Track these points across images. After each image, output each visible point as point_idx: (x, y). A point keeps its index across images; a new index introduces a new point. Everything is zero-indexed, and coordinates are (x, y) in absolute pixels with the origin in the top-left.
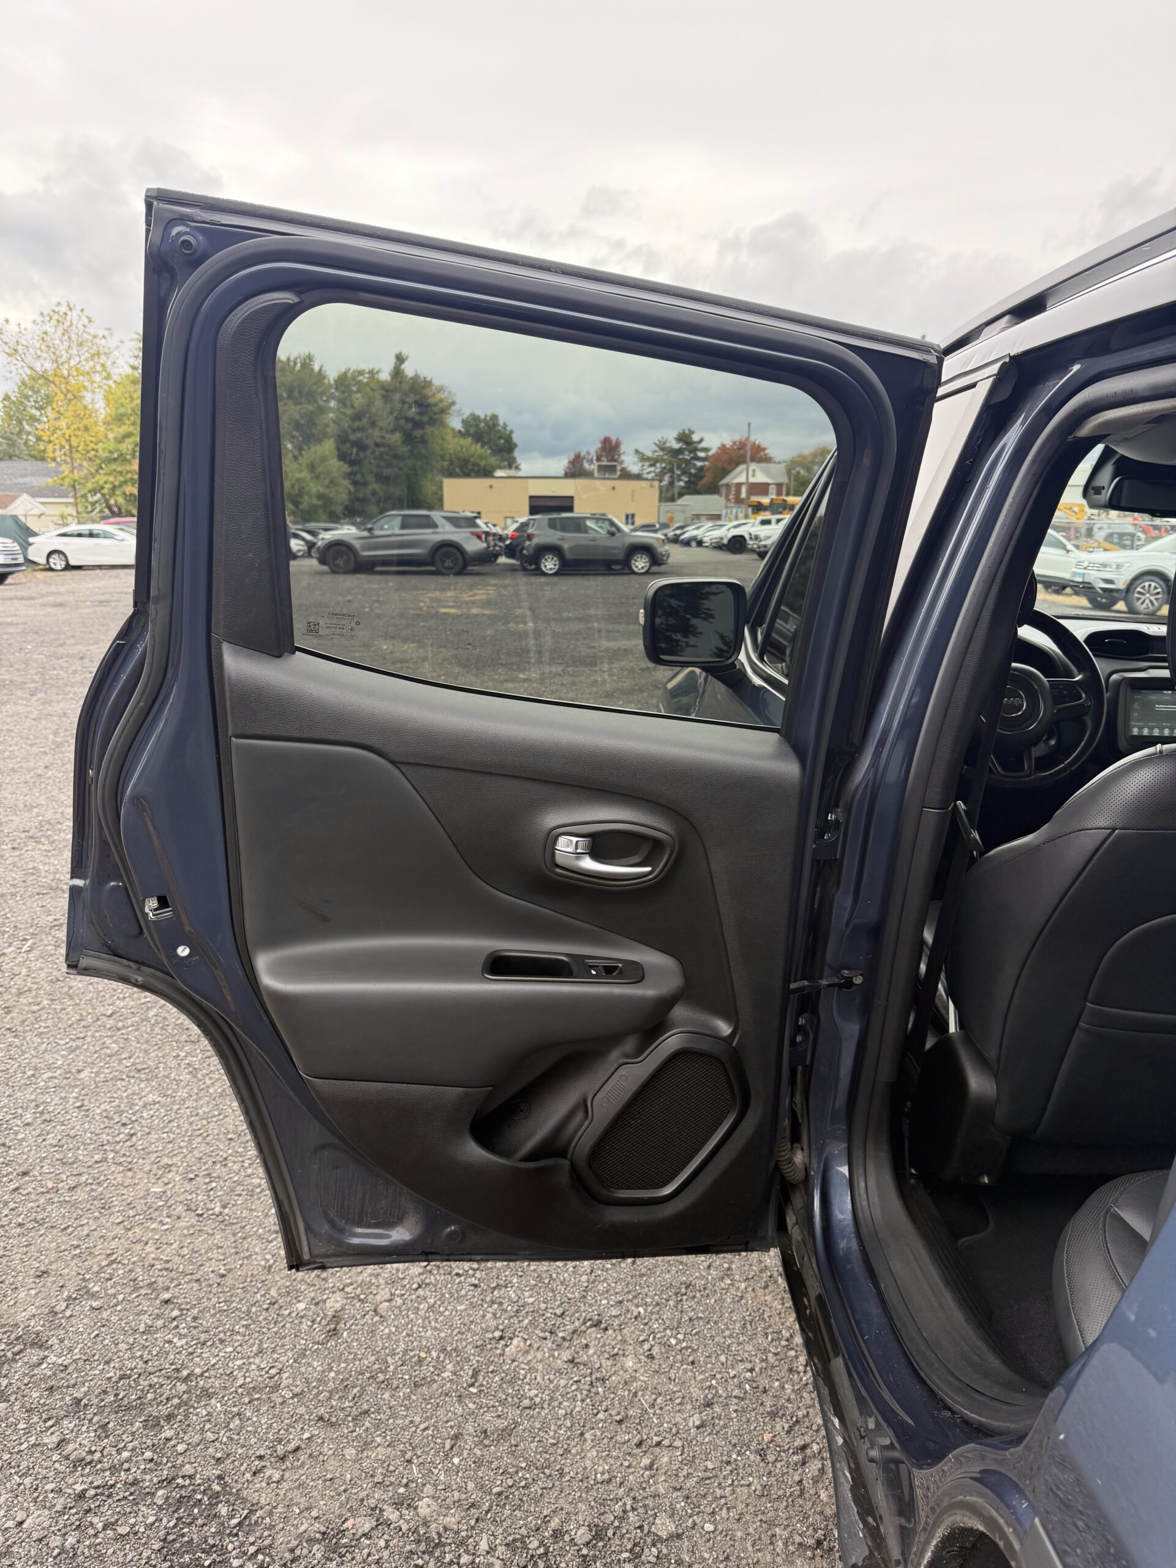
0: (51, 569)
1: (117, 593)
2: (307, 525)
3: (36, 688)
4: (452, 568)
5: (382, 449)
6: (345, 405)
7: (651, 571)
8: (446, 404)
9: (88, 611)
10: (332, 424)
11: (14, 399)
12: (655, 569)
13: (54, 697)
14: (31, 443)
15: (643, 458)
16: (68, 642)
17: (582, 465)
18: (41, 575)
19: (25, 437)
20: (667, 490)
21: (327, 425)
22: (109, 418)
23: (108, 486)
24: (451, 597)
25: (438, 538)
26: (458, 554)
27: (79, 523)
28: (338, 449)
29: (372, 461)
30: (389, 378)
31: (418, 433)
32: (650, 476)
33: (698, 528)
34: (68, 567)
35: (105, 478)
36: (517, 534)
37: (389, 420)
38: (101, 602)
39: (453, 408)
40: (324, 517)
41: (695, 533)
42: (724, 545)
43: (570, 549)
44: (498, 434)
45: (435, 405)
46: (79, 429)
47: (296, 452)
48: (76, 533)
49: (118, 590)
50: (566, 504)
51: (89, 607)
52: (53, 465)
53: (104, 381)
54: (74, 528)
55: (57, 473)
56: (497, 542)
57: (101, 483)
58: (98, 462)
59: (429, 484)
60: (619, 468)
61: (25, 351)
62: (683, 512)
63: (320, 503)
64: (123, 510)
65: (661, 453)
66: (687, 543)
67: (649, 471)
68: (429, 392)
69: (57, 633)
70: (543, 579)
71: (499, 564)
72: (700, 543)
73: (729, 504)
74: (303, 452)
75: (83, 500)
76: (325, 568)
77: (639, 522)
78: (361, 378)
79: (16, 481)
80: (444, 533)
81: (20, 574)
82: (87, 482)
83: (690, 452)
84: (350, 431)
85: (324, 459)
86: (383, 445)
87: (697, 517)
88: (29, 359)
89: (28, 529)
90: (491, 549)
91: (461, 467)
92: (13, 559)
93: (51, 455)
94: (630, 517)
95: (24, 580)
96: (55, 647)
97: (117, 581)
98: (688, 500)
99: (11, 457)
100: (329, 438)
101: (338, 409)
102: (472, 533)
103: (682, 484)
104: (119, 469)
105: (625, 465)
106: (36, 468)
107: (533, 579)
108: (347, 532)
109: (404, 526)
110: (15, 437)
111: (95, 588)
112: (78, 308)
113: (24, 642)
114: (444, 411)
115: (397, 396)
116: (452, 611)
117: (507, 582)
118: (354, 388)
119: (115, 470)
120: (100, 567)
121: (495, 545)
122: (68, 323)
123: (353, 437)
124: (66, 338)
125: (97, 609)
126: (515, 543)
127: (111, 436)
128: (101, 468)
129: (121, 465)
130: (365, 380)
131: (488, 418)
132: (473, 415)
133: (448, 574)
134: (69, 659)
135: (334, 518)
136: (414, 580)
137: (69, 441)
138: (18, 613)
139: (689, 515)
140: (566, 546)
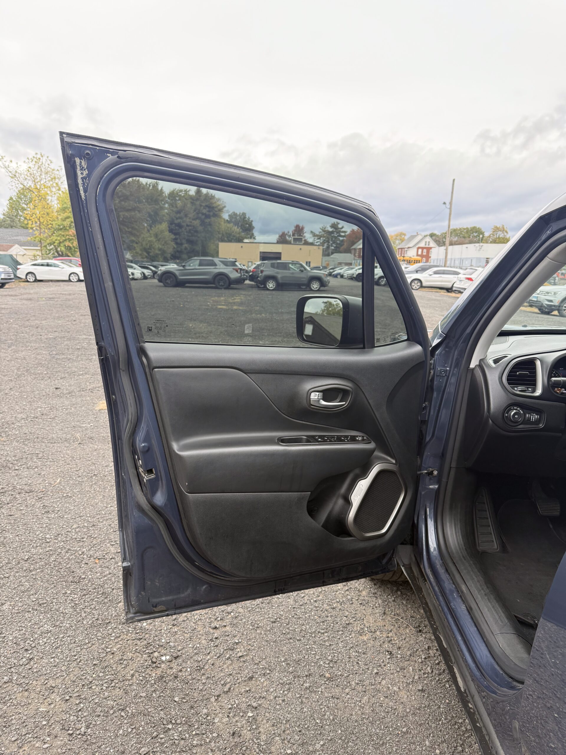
0: (28, 281)
1: (59, 294)
2: (153, 263)
3: (12, 343)
4: (223, 286)
5: (190, 228)
6: (173, 206)
7: (320, 289)
8: (221, 207)
9: (43, 303)
10: (166, 215)
11: (15, 199)
12: (322, 288)
13: (20, 348)
14: (22, 221)
15: (314, 235)
16: (31, 319)
17: (285, 237)
18: (22, 284)
19: (19, 217)
20: (326, 251)
21: (164, 216)
22: (59, 209)
23: (57, 242)
24: (223, 300)
25: (217, 271)
26: (226, 279)
27: (43, 259)
28: (169, 227)
29: (185, 233)
30: (194, 194)
31: (207, 220)
32: (318, 244)
33: (341, 269)
34: (36, 281)
35: (55, 238)
36: (255, 270)
37: (193, 214)
38: (50, 298)
39: (225, 209)
40: (161, 259)
41: (339, 271)
42: (354, 278)
43: (282, 277)
44: (245, 222)
45: (216, 207)
46: (44, 214)
47: (149, 228)
48: (40, 264)
49: (59, 293)
50: (277, 256)
51: (44, 301)
52: (31, 231)
53: (57, 191)
54: (39, 261)
55: (33, 235)
56: (245, 274)
57: (54, 240)
58: (53, 230)
59: (212, 245)
60: (303, 239)
61: (20, 176)
62: (334, 261)
63: (159, 252)
64: (64, 254)
65: (323, 233)
66: (336, 276)
67: (318, 242)
68: (213, 201)
69: (26, 314)
70: (268, 292)
71: (245, 284)
72: (342, 276)
73: (356, 258)
74: (152, 228)
75: (45, 248)
76: (161, 284)
77: (312, 265)
78: (181, 193)
79: (13, 238)
80: (220, 269)
81: (13, 283)
82: (47, 240)
83: (337, 233)
84: (175, 219)
85: (162, 232)
86: (190, 226)
87: (340, 264)
88: (21, 179)
89: (17, 261)
90: (243, 277)
91: (227, 237)
92: (8, 276)
93: (30, 226)
94: (308, 263)
95: (14, 286)
96: (25, 321)
97: (59, 288)
98: (336, 255)
99: (12, 227)
100: (165, 222)
101: (169, 208)
102: (233, 269)
103: (333, 248)
104: (63, 234)
105: (306, 238)
106: (23, 232)
107: (263, 292)
108: (172, 267)
109: (200, 265)
110: (14, 218)
111: (48, 291)
112: (46, 156)
113: (9, 318)
114: (221, 210)
115: (198, 203)
116: (224, 307)
117: (250, 293)
118: (177, 199)
119: (61, 234)
120: (52, 281)
121: (244, 275)
122: (41, 163)
123: (177, 222)
124: (39, 170)
125: (47, 302)
126: (254, 274)
127: (60, 217)
128: (54, 233)
129: (64, 232)
130: (183, 195)
131: (241, 214)
132: (234, 213)
133: (221, 289)
134: (31, 328)
135: (166, 260)
136: (205, 291)
137: (39, 219)
138: (8, 303)
139: (336, 262)
140: (279, 276)
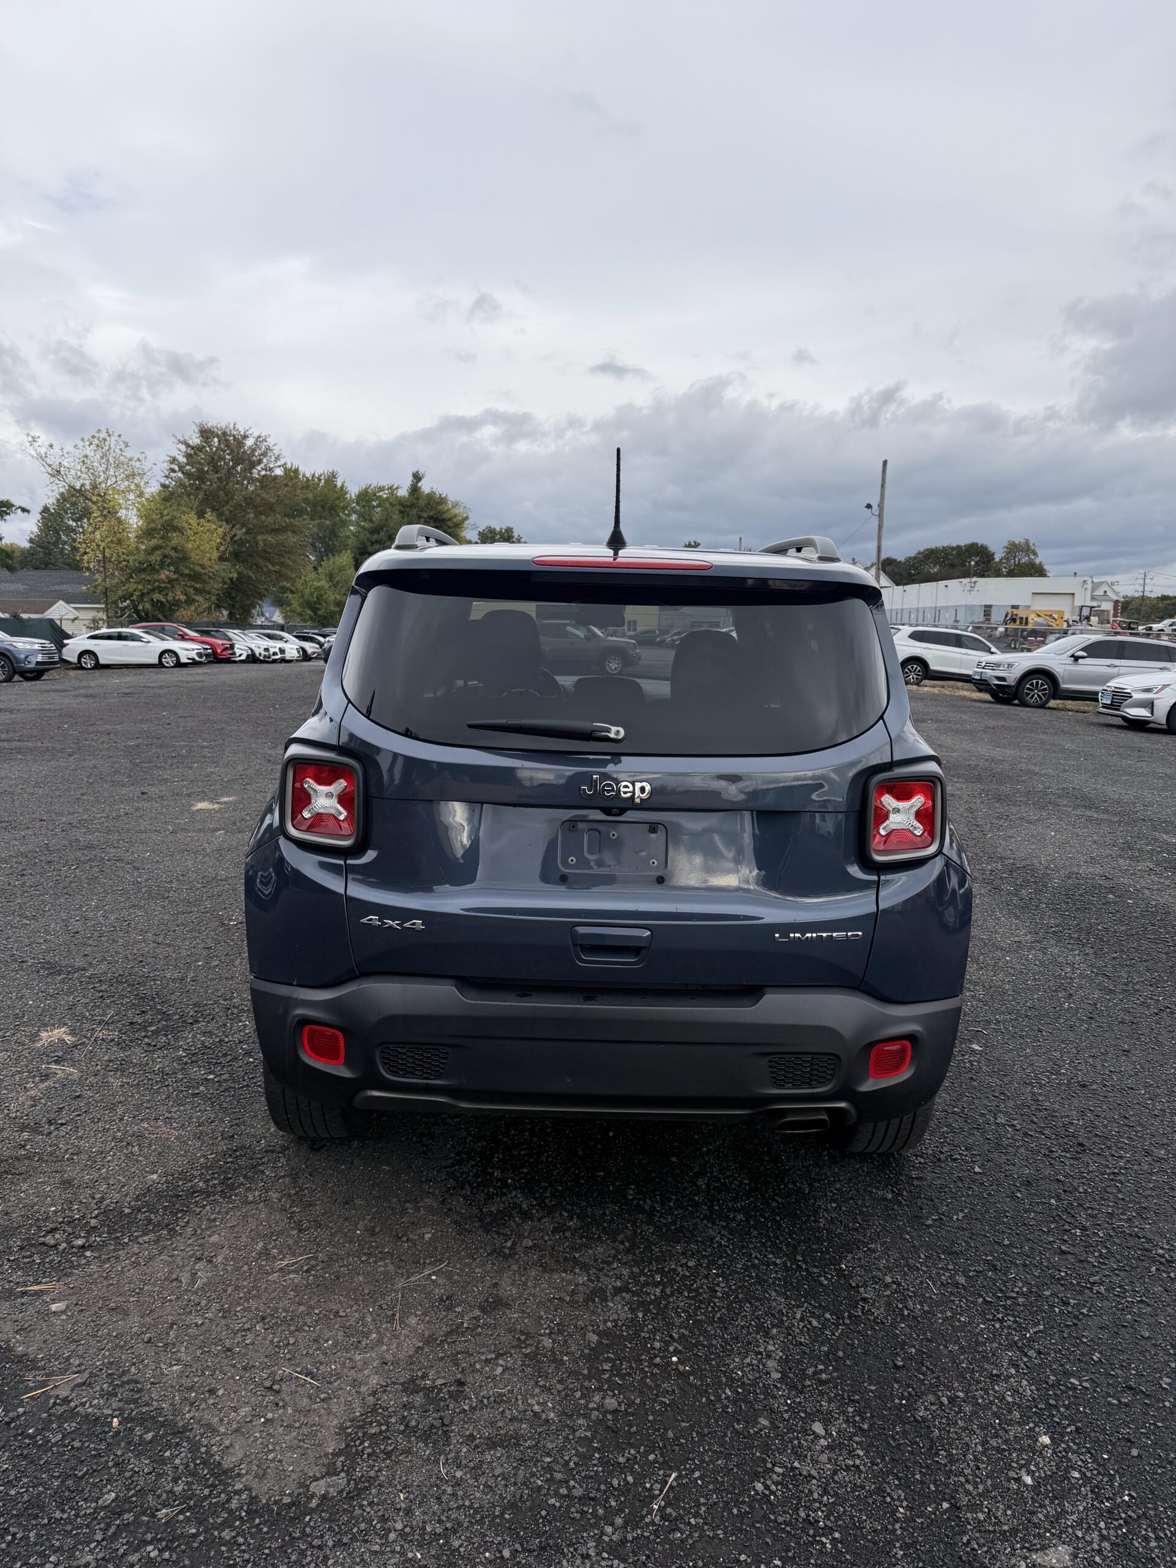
0: (83, 668)
1: (141, 687)
6: (365, 519)
8: (460, 518)
10: (352, 537)
11: (53, 511)
14: (68, 553)
18: (72, 673)
19: (61, 546)
21: (349, 537)
22: (140, 532)
23: (137, 593)
27: (110, 627)
30: (406, 495)
34: (98, 666)
35: (134, 586)
39: (468, 522)
45: (450, 519)
46: (112, 542)
47: (317, 562)
48: (106, 635)
52: (87, 574)
53: (137, 499)
54: (104, 630)
55: (91, 580)
57: (131, 590)
58: (129, 571)
61: (67, 472)
64: (150, 615)
68: (444, 507)
74: (324, 563)
75: (114, 606)
78: (381, 494)
81: (55, 671)
82: (117, 590)
84: (368, 543)
85: (341, 569)
88: (70, 479)
89: (63, 631)
92: (50, 658)
93: (86, 565)
95: (59, 676)
99: (48, 566)
100: (346, 548)
101: (358, 522)
104: (148, 578)
106: (71, 577)
110: (52, 547)
114: (458, 525)
115: (414, 512)
118: (374, 503)
119: (144, 579)
120: (127, 666)
122: (106, 448)
124: (104, 460)
127: (142, 548)
128: (132, 577)
130: (385, 496)
132: (488, 526)
137: (103, 552)
